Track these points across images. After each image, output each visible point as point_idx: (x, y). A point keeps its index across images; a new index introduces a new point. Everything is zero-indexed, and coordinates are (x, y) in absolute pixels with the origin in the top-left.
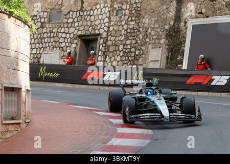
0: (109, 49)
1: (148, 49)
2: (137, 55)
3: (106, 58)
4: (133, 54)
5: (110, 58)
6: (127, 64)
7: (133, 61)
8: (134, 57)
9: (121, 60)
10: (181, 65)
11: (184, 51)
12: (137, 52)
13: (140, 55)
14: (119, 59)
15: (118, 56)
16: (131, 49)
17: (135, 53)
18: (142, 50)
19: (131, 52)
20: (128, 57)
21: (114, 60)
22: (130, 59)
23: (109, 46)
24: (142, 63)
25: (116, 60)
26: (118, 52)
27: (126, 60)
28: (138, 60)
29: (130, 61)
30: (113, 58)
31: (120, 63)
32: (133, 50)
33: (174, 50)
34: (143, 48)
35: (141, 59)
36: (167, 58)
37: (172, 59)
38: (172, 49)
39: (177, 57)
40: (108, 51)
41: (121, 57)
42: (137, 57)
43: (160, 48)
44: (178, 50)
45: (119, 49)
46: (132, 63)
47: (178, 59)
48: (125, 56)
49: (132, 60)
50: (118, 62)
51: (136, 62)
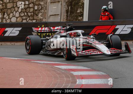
0: (6, 6)
1: (46, 4)
2: (36, 10)
3: (4, 15)
4: (32, 10)
5: (9, 15)
6: (26, 19)
7: (33, 16)
8: (33, 12)
9: (20, 16)
10: (81, 18)
11: (83, 4)
12: (36, 8)
13: (39, 10)
14: (17, 15)
15: (16, 12)
16: (29, 4)
17: (34, 8)
18: (41, 5)
19: (30, 8)
20: (27, 13)
21: (13, 16)
22: (30, 14)
23: (6, 3)
24: (42, 18)
25: (15, 16)
26: (16, 9)
27: (25, 16)
28: (37, 15)
29: (29, 17)
30: (11, 14)
31: (19, 19)
32: (31, 5)
33: (73, 3)
34: (42, 3)
35: (40, 14)
36: (67, 11)
37: (72, 12)
38: (71, 3)
39: (77, 10)
40: (6, 8)
41: (20, 13)
42: (37, 12)
43: (59, 2)
44: (78, 3)
45: (17, 5)
46: (31, 18)
47: (79, 11)
48: (24, 12)
49: (31, 15)
50: (17, 18)
51: (35, 17)
